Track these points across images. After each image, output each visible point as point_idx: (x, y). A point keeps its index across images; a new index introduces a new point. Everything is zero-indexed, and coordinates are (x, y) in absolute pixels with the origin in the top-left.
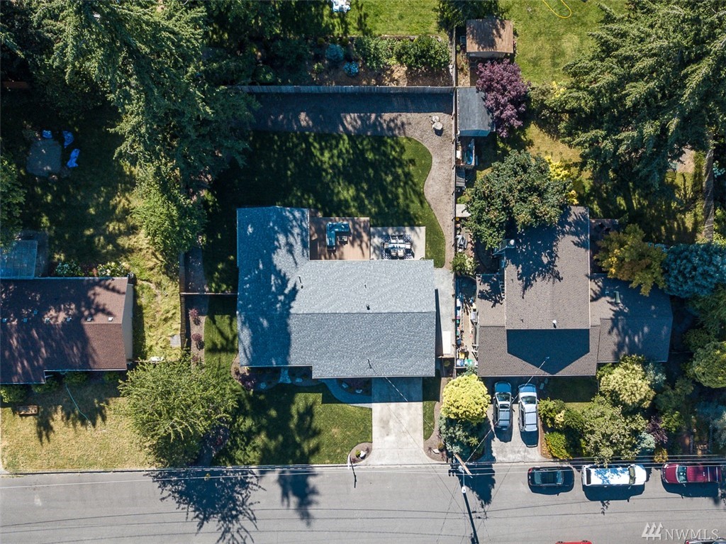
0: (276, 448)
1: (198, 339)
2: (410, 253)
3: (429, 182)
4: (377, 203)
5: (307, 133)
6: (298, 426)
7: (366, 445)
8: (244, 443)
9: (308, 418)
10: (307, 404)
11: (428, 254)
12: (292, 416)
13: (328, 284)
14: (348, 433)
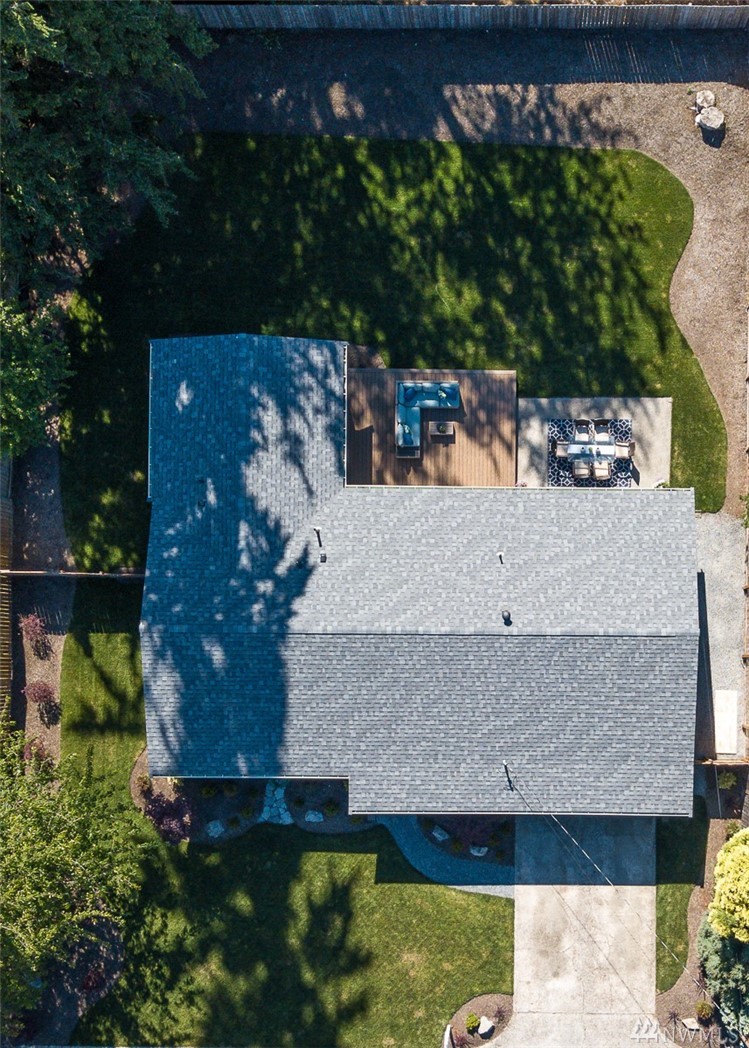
0: (248, 999)
1: (45, 695)
2: (626, 469)
3: (685, 273)
4: (538, 331)
5: (350, 137)
6: (308, 940)
7: (494, 1001)
8: (163, 986)
9: (338, 922)
10: (333, 883)
11: (679, 473)
12: (294, 916)
13: (397, 553)
14: (447, 966)
